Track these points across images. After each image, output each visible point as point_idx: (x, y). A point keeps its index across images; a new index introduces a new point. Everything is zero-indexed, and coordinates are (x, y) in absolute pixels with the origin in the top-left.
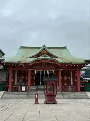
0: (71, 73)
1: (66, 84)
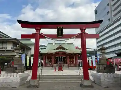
0: (75, 57)
1: (72, 63)
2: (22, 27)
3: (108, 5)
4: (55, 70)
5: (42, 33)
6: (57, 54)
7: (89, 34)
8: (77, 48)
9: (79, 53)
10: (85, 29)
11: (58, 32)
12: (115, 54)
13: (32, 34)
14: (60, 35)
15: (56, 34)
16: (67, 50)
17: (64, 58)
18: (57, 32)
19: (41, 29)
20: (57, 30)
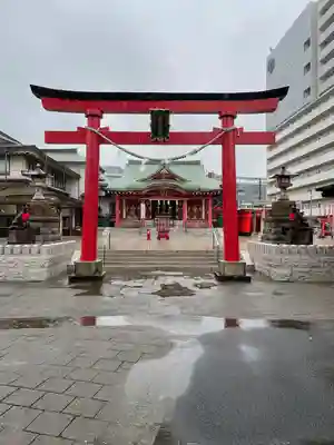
0: (204, 201)
1: (195, 217)
2: (47, 107)
3: (308, 43)
4: (149, 236)
5: (107, 128)
6: (154, 192)
7: (245, 131)
8: (210, 175)
9: (217, 191)
10: (234, 117)
11: (154, 125)
12: (317, 190)
13: (76, 130)
14: (160, 133)
15: (149, 130)
16: (183, 180)
17: (173, 203)
18: (152, 126)
19: (104, 115)
20: (152, 119)
